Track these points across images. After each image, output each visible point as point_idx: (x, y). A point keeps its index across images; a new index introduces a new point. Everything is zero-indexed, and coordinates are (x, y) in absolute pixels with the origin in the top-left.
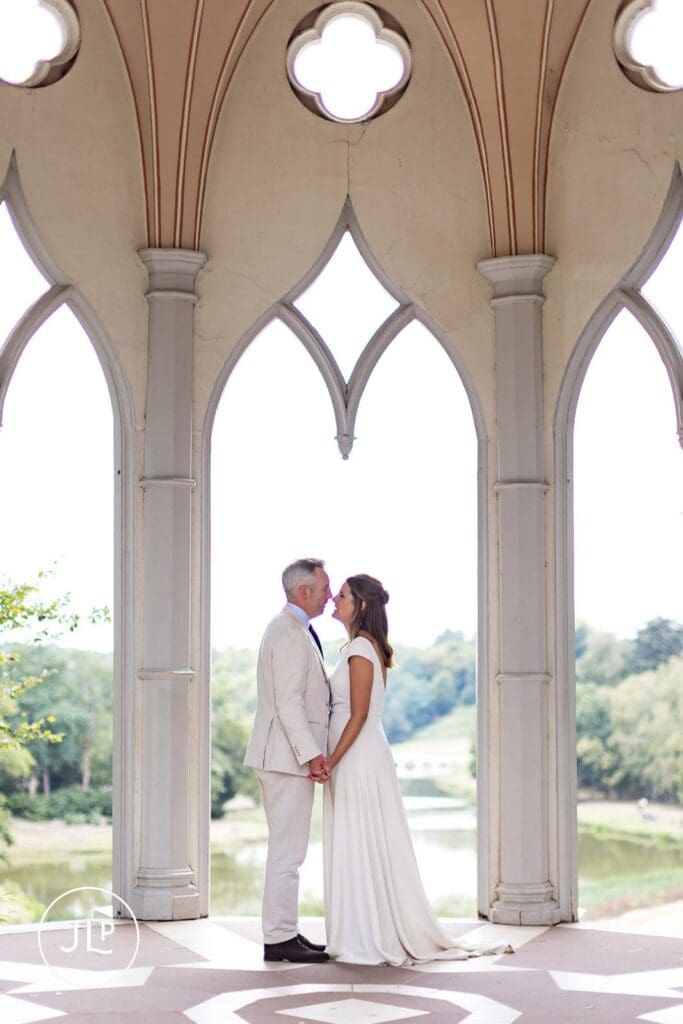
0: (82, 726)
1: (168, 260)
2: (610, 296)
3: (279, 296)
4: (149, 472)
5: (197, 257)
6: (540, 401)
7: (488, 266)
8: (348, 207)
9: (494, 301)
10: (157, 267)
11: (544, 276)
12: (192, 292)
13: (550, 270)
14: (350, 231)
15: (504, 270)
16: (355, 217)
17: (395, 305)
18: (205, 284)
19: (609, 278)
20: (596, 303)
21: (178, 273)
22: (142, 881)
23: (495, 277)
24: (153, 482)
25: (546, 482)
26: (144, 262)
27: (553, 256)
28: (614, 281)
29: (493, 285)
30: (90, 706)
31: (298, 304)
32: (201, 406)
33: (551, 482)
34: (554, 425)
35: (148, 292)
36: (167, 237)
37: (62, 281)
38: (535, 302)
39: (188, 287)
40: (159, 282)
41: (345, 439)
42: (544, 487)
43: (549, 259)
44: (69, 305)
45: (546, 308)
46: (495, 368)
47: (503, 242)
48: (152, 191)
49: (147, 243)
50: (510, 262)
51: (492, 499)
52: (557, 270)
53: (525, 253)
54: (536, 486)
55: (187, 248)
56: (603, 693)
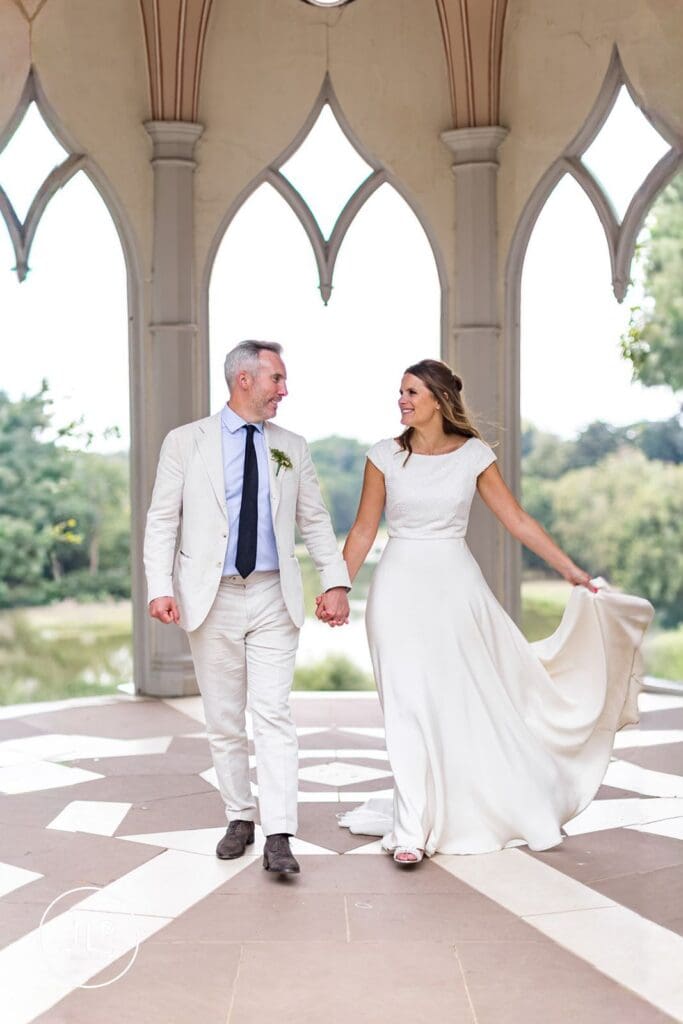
0: (90, 518)
1: (171, 132)
2: (555, 163)
3: (268, 163)
4: (158, 318)
5: (196, 129)
6: (494, 256)
7: (450, 136)
8: (327, 84)
9: (454, 168)
10: (161, 137)
11: (499, 145)
12: (191, 159)
13: (503, 140)
14: (331, 105)
15: (464, 140)
16: (333, 93)
17: (369, 171)
18: (204, 152)
19: (555, 149)
20: (543, 169)
21: (179, 143)
22: (158, 665)
23: (456, 146)
24: (161, 328)
25: (498, 326)
26: (149, 133)
27: (506, 127)
28: (559, 151)
29: (454, 153)
30: (96, 501)
31: (283, 170)
32: (201, 261)
33: (503, 324)
34: (506, 276)
35: (153, 159)
36: (169, 112)
37: (79, 150)
38: (491, 169)
39: (188, 155)
40: (163, 150)
41: (326, 289)
42: (496, 331)
43: (501, 130)
44: (85, 172)
45: (501, 174)
46: (455, 227)
47: (462, 116)
48: (155, 68)
49: (150, 115)
50: (470, 133)
51: (451, 340)
52: (509, 139)
53: (483, 125)
54: (490, 330)
55: (187, 121)
56: (547, 487)
